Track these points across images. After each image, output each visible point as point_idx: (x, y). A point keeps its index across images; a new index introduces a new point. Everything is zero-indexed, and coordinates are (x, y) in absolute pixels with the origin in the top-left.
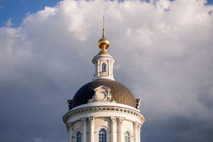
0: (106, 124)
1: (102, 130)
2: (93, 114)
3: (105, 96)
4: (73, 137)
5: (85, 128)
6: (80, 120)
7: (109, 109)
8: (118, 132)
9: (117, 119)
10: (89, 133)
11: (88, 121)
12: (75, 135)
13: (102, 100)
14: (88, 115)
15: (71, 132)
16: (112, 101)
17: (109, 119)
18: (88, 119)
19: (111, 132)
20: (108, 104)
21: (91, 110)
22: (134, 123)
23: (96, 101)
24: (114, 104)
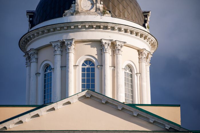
0: (94, 52)
1: (88, 62)
2: (71, 35)
3: (93, 4)
4: (37, 74)
5: (58, 58)
6: (50, 45)
7: (98, 26)
8: (114, 66)
9: (113, 45)
10: (65, 67)
11: (64, 46)
12: (41, 71)
13: (88, 12)
14: (64, 37)
15: (33, 65)
16: (103, 13)
17: (99, 44)
18: (63, 43)
19: (102, 65)
20: (98, 18)
21: (69, 28)
22: (140, 52)
23: (76, 12)
24: (107, 18)
